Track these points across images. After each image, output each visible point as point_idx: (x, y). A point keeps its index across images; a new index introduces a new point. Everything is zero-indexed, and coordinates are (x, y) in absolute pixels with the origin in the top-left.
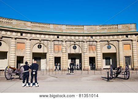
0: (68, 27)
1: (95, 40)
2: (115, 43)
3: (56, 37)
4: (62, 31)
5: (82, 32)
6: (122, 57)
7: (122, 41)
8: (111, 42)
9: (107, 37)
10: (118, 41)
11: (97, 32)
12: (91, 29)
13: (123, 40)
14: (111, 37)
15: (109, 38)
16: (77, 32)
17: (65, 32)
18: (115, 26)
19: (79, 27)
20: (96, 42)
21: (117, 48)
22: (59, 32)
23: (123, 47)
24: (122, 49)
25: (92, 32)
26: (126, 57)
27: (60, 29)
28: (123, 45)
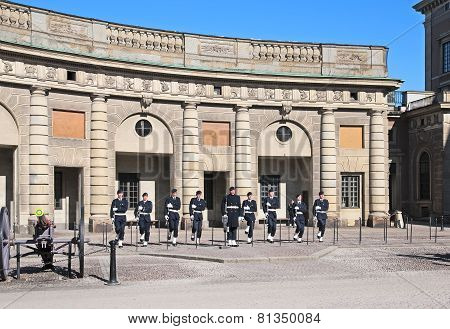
0: (115, 33)
1: (232, 102)
2: (309, 119)
3: (62, 73)
4: (91, 49)
5: (178, 62)
6: (333, 175)
7: (334, 111)
8: (294, 115)
9: (279, 93)
10: (321, 111)
11: (242, 66)
12: (215, 53)
13: (340, 110)
14: (296, 93)
15: (286, 98)
16: (154, 57)
17: (103, 54)
18: (310, 51)
19: (165, 40)
20: (235, 108)
21: (316, 141)
22: (77, 50)
23: (337, 135)
24: (332, 144)
25: (219, 66)
26: (345, 175)
27: (82, 39)
28: (337, 129)
